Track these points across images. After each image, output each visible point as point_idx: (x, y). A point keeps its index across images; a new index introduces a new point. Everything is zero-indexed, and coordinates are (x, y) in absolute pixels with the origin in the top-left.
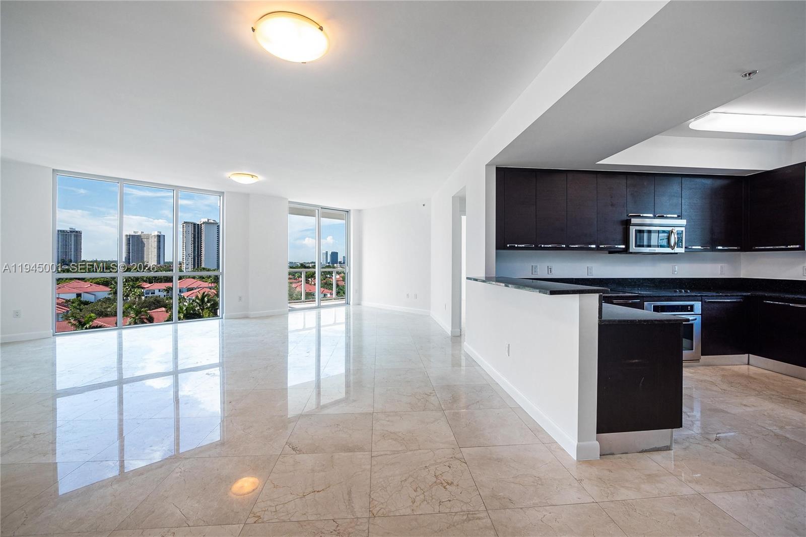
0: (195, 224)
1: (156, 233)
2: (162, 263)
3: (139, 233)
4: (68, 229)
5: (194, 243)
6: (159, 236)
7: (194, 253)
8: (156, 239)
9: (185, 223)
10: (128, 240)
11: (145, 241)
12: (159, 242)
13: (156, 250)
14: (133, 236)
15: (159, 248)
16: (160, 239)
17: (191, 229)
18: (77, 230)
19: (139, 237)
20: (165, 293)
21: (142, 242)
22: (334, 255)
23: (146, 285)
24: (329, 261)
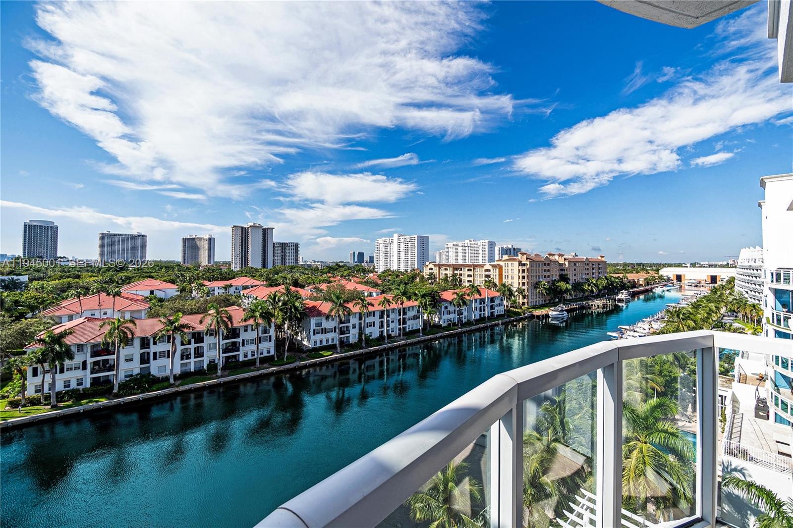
0: (242, 228)
1: (208, 236)
2: (212, 263)
3: (194, 236)
4: (135, 233)
5: (242, 245)
6: (210, 239)
7: (242, 254)
8: (207, 242)
9: (234, 226)
10: (184, 242)
11: (198, 243)
12: (210, 244)
13: (207, 251)
14: (188, 239)
15: (209, 250)
16: (211, 241)
17: (239, 232)
18: (143, 234)
19: (193, 239)
20: (224, 291)
21: (196, 244)
22: (361, 255)
23: (206, 283)
24: (356, 260)
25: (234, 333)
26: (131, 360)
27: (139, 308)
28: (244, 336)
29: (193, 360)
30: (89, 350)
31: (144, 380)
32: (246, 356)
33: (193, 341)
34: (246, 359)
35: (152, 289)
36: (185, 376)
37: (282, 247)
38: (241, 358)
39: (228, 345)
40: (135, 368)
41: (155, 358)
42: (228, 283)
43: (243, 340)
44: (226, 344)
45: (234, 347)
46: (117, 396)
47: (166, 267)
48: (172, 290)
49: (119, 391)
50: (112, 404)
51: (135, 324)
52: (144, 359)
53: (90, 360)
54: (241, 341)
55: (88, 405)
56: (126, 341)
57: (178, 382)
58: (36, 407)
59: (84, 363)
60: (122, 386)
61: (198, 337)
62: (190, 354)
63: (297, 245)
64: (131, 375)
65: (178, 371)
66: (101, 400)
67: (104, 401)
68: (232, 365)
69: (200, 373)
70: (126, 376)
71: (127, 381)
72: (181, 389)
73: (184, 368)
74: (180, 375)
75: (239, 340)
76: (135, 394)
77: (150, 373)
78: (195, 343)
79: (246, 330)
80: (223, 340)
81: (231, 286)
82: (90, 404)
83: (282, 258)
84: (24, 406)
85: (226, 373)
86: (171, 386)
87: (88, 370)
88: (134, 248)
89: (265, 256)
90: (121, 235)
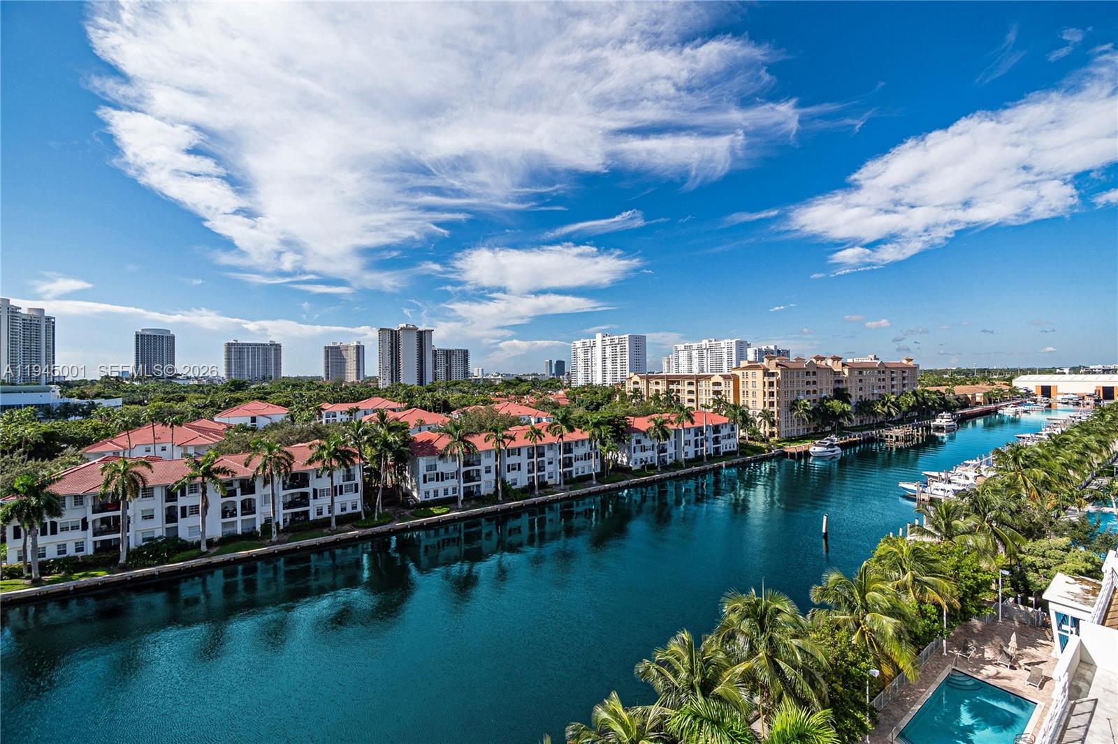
0: (392, 331)
1: (355, 344)
2: (362, 378)
3: (338, 344)
4: (267, 342)
5: (392, 354)
6: (358, 347)
7: (392, 366)
8: (355, 351)
9: (381, 329)
10: (327, 352)
11: (344, 353)
12: (358, 353)
13: (355, 363)
14: (332, 348)
15: (358, 361)
16: (359, 349)
17: (387, 337)
18: (277, 343)
19: (338, 348)
20: (348, 416)
21: (341, 355)
22: (560, 364)
23: (327, 406)
24: (553, 372)
25: (302, 480)
26: (152, 517)
28: (315, 484)
29: (239, 518)
30: (89, 504)
31: (164, 547)
33: (239, 490)
34: (319, 517)
35: (255, 415)
36: (227, 541)
37: (447, 355)
38: (313, 516)
39: (293, 497)
40: (157, 528)
41: (183, 515)
42: (355, 405)
43: (315, 490)
44: (289, 495)
45: (302, 500)
46: (124, 568)
47: (293, 386)
48: (278, 416)
49: (127, 561)
51: (150, 468)
52: (170, 516)
53: (92, 517)
54: (312, 492)
55: (79, 580)
57: (215, 550)
58: (14, 581)
59: (84, 521)
60: (133, 554)
61: (247, 486)
62: (236, 510)
63: (466, 353)
64: (151, 539)
65: (216, 533)
66: (98, 573)
67: (102, 576)
68: (298, 525)
69: (248, 537)
70: (143, 540)
71: (144, 546)
72: (215, 559)
73: (225, 530)
74: (219, 539)
75: (309, 490)
76: (147, 566)
77: (178, 536)
78: (242, 495)
79: (319, 476)
82: (84, 579)
83: (447, 370)
85: (288, 537)
86: (202, 555)
87: (90, 531)
88: (266, 361)
89: (422, 368)
90: (250, 345)
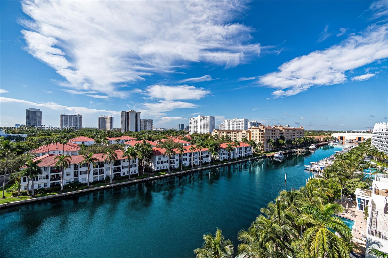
0: (126, 112)
1: (110, 116)
2: (112, 129)
3: (104, 116)
4: (77, 114)
5: (126, 120)
6: (111, 118)
7: (126, 125)
8: (110, 119)
9: (122, 112)
10: (99, 119)
11: (106, 119)
12: (111, 120)
13: (110, 123)
14: (101, 118)
16: (112, 118)
17: (124, 114)
18: (80, 115)
19: (104, 118)
20: (116, 142)
21: (105, 120)
22: (183, 126)
23: (108, 138)
24: (180, 128)
25: (118, 163)
26: (70, 175)
27: (75, 150)
28: (123, 164)
29: (99, 175)
30: (49, 170)
31: (75, 185)
32: (124, 174)
33: (99, 166)
34: (124, 175)
35: (83, 141)
36: (95, 183)
37: (145, 121)
38: (122, 175)
39: (116, 168)
40: (71, 178)
41: (81, 174)
42: (118, 138)
43: (123, 166)
44: (115, 168)
45: (119, 169)
46: (63, 192)
47: (90, 131)
48: (92, 142)
49: (63, 190)
50: (60, 196)
51: (71, 158)
52: (76, 175)
53: (50, 175)
54: (122, 167)
55: (48, 196)
56: (67, 165)
57: (92, 186)
58: (25, 196)
59: (47, 176)
60: (65, 187)
61: (101, 164)
62: (97, 172)
63: (152, 121)
64: (70, 182)
65: (91, 180)
66: (55, 193)
67: (56, 194)
68: (117, 178)
69: (102, 182)
70: (67, 183)
71: (67, 185)
72: (93, 189)
73: (95, 179)
74: (93, 182)
75: (121, 166)
76: (71, 191)
77: (78, 181)
78: (100, 167)
79: (124, 162)
80: (113, 166)
81: (120, 140)
82: (50, 196)
83: (145, 127)
84: (20, 195)
85: (115, 182)
86: (88, 187)
87: (49, 179)
88: (76, 122)
89: (136, 126)
90: (70, 115)
